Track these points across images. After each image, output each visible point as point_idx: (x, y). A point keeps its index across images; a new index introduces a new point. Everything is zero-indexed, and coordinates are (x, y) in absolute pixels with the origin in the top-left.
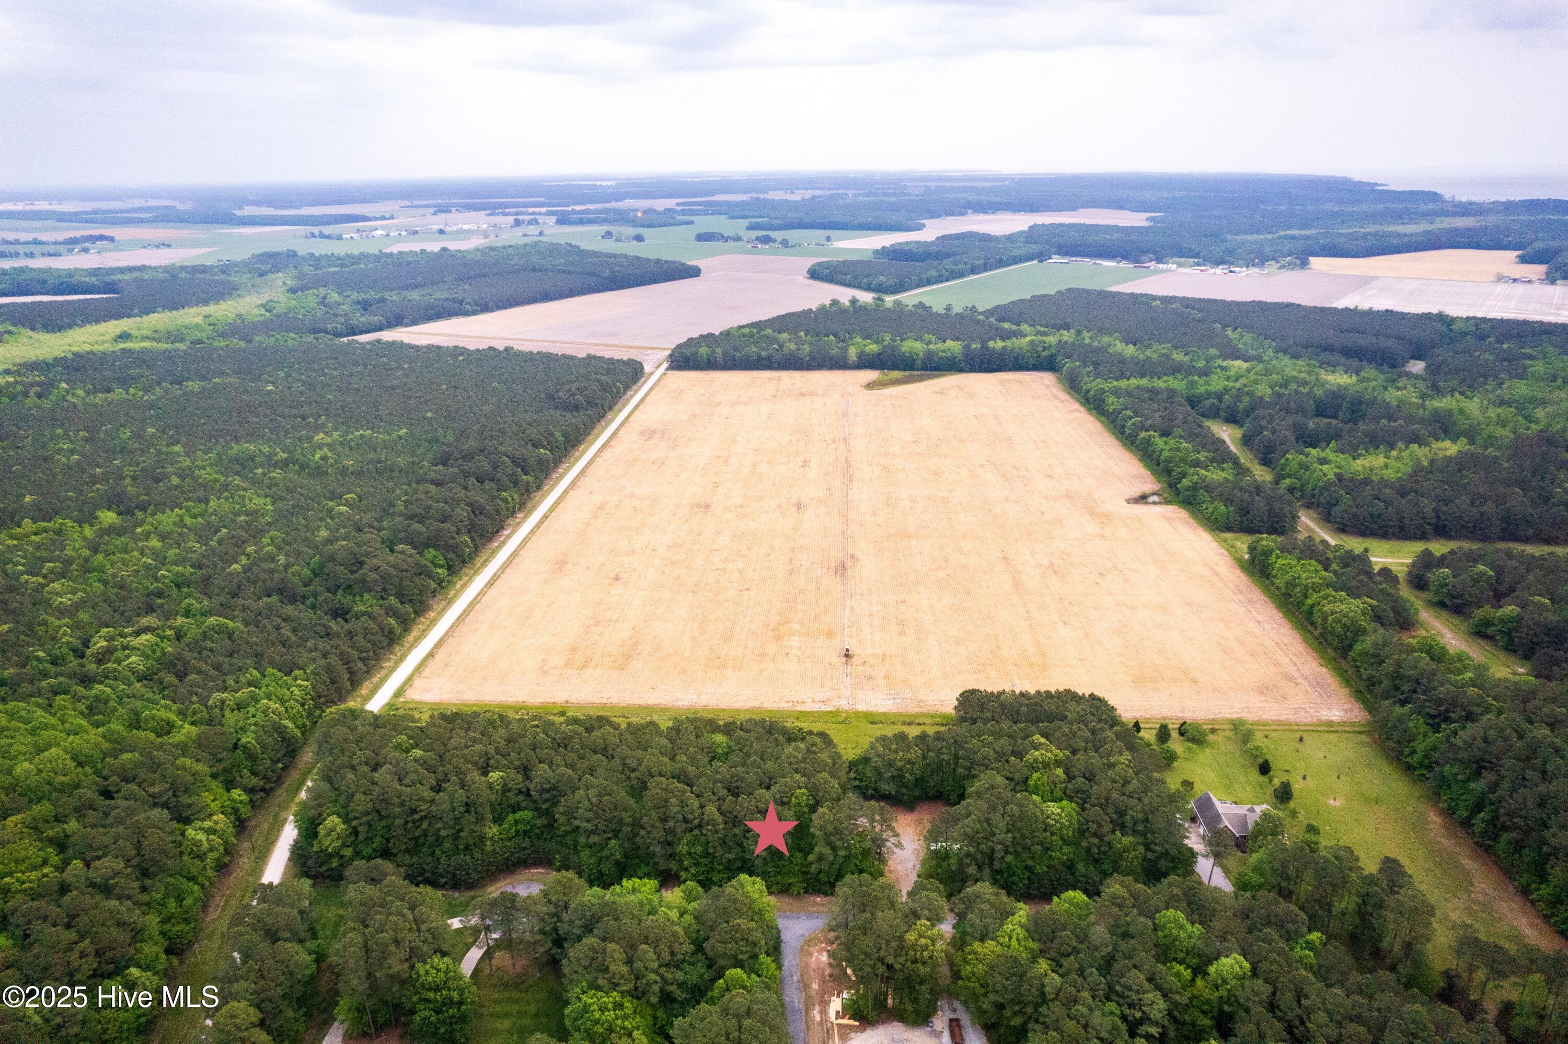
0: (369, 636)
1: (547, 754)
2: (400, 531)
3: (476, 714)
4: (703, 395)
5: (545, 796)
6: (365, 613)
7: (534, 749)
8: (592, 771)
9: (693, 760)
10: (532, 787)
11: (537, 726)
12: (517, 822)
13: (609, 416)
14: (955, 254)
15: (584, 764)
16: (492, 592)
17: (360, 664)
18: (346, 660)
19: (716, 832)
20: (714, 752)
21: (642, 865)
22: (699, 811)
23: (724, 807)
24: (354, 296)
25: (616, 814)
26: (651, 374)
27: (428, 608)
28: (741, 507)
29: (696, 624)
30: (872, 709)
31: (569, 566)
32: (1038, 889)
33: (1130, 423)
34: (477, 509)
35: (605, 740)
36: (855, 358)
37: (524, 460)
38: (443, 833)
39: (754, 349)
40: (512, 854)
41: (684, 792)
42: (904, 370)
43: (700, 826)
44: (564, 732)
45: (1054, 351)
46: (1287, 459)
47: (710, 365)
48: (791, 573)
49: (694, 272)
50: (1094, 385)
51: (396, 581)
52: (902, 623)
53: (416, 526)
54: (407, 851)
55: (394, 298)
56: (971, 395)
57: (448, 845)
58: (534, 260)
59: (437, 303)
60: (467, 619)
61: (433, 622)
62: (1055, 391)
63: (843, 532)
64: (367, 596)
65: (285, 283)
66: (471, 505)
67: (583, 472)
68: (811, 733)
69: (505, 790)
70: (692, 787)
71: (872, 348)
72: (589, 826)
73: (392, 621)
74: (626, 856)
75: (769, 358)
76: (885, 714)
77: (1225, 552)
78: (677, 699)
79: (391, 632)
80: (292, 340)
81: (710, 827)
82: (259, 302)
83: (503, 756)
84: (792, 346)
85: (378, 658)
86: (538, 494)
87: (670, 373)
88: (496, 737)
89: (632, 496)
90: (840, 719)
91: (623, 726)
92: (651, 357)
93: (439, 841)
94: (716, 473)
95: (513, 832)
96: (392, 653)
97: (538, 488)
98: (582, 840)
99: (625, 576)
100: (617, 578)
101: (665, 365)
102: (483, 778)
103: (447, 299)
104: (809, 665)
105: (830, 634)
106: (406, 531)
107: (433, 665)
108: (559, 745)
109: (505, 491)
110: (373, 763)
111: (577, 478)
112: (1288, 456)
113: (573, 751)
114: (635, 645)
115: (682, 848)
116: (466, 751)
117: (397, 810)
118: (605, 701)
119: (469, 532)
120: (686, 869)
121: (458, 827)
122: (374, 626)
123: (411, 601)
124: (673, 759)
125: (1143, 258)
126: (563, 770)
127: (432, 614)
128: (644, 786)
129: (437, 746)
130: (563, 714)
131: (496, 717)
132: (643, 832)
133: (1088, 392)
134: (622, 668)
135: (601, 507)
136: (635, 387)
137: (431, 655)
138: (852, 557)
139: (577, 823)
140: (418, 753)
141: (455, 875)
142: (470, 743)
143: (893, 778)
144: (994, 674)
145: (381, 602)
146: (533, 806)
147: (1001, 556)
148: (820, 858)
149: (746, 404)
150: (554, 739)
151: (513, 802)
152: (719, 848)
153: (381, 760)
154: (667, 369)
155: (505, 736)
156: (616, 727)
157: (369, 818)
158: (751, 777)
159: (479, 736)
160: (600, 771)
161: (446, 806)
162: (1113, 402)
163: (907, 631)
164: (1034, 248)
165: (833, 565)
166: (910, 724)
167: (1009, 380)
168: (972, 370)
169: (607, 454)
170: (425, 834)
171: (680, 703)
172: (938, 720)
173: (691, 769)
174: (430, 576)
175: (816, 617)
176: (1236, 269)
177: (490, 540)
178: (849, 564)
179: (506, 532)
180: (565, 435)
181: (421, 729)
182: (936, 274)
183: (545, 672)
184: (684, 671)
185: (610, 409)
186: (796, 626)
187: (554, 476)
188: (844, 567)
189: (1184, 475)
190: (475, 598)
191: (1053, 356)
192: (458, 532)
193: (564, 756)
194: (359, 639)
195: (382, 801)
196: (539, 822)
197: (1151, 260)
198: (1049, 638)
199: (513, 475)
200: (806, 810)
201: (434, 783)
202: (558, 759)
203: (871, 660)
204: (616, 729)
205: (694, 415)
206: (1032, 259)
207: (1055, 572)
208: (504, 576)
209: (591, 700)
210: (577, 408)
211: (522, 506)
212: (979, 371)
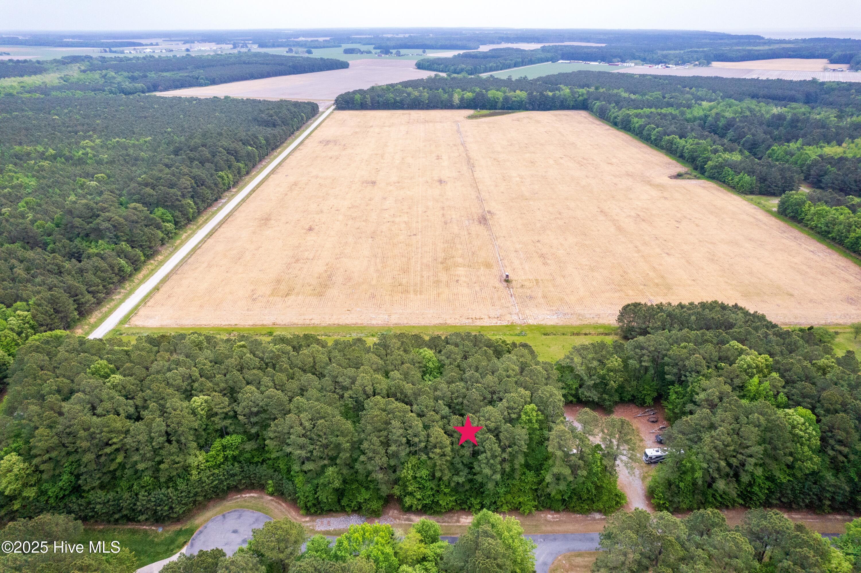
0: (99, 273)
1: (255, 375)
2: (134, 194)
3: (182, 337)
4: (360, 122)
5: (253, 420)
6: (97, 255)
7: (241, 370)
8: (302, 391)
9: (406, 376)
10: (239, 409)
11: (243, 346)
12: (224, 448)
13: (297, 133)
14: (503, 56)
15: (293, 385)
16: (210, 241)
17: (89, 297)
18: (74, 295)
19: (444, 455)
20: (425, 366)
21: (363, 490)
22: (424, 433)
23: (450, 428)
24: (126, 74)
25: (334, 439)
26: (323, 112)
27: (156, 253)
28: (398, 182)
29: (378, 260)
30: (542, 323)
31: (273, 222)
32: (779, 499)
33: (655, 132)
34: (200, 182)
35: (314, 358)
36: (458, 102)
37: (236, 152)
38: (140, 467)
39: (392, 95)
40: (221, 482)
41: (405, 412)
42: (490, 109)
43: (426, 450)
44: (272, 351)
45: (585, 97)
46: (773, 150)
47: (363, 106)
48: (446, 223)
49: (344, 65)
50: (621, 114)
51: (127, 231)
52: (542, 256)
53: (148, 190)
54: (102, 487)
55: (153, 75)
56: (538, 122)
57: (147, 478)
58: (244, 59)
59: (181, 78)
60: (189, 261)
61: (161, 263)
62: (591, 119)
63: (477, 197)
64: (100, 242)
65: (79, 68)
66: (194, 178)
67: (280, 164)
68: (514, 345)
69: (211, 414)
70: (411, 405)
71: (469, 95)
72: (303, 453)
73: (123, 262)
74: (345, 482)
75: (401, 102)
76: (554, 327)
77: (756, 207)
78: (371, 319)
79: (121, 270)
80: (79, 94)
81: (438, 451)
82: (59, 76)
83: (207, 378)
84: (416, 93)
85: (109, 293)
86: (247, 178)
87: (336, 112)
88: (201, 359)
89: (317, 177)
90: (517, 332)
91: (330, 344)
92: (323, 104)
93: (138, 474)
94: (377, 163)
95: (220, 459)
96: (123, 288)
97: (248, 173)
98: (296, 468)
99: (317, 227)
100: (310, 229)
101: (333, 107)
102: (186, 404)
103: (188, 76)
104: (478, 289)
105: (488, 266)
106: (139, 194)
107: (158, 296)
108: (267, 364)
109: (222, 171)
110: (66, 390)
111: (276, 167)
112: (773, 147)
113: (281, 371)
114: (330, 277)
115: (406, 473)
116: (169, 374)
117: (85, 444)
118: (308, 322)
119: (192, 197)
120: (411, 494)
121: (157, 459)
122: (104, 265)
123: (141, 246)
124: (387, 375)
125: (614, 60)
126: (272, 391)
127: (160, 258)
128: (359, 407)
129: (139, 371)
130: (270, 334)
131: (202, 338)
132: (362, 458)
133: (615, 118)
134: (320, 295)
135: (295, 184)
136: (313, 119)
137: (157, 289)
138: (489, 212)
139: (289, 450)
140: (117, 378)
141: (156, 512)
142: (173, 366)
143: (595, 386)
144: (631, 293)
145: (113, 246)
146: (241, 429)
147: (599, 210)
148: (558, 478)
149: (390, 126)
150: (262, 359)
151: (218, 427)
152: (446, 472)
153: (76, 387)
154: (335, 109)
155: (212, 356)
156: (324, 345)
157: (54, 454)
158: (475, 394)
159: (182, 358)
160: (313, 392)
161: (143, 438)
162: (637, 122)
163: (549, 262)
164: (549, 55)
165: (476, 217)
166: (578, 334)
167: (560, 115)
168: (533, 109)
169: (297, 154)
170: (122, 466)
171: (374, 322)
172: (601, 330)
173: (408, 388)
174: (159, 227)
175: (473, 253)
176: (670, 66)
177: (210, 205)
178: (488, 217)
179: (223, 201)
180: (267, 139)
181: (127, 352)
182: (495, 65)
183: (254, 300)
184: (373, 296)
185: (298, 129)
186: (460, 260)
187: (259, 166)
188: (485, 219)
189: (709, 159)
190: (197, 245)
191: (585, 100)
192: (183, 196)
193: (273, 376)
194: (90, 276)
195: (69, 434)
196: (249, 446)
197: (618, 62)
198: (661, 265)
199: (227, 161)
200: (536, 426)
201: (132, 410)
202: (266, 380)
203: (526, 283)
204: (323, 347)
205: (356, 133)
206: (548, 61)
207: (643, 220)
208: (221, 230)
209: (296, 322)
210: (274, 125)
211: (236, 184)
212: (538, 110)
